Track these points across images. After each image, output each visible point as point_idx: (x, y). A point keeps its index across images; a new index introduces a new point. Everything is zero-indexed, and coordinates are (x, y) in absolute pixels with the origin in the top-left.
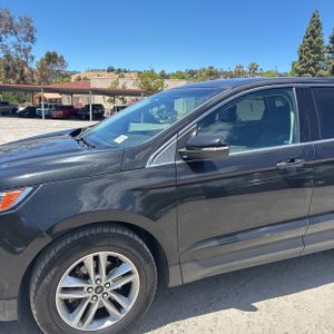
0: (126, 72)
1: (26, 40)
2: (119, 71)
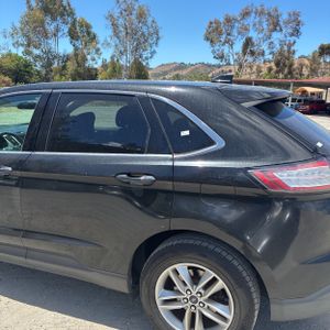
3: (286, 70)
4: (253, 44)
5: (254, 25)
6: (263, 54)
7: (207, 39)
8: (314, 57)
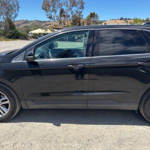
0: (129, 19)
1: (80, 8)
2: (126, 19)
3: (78, 24)
4: (64, 12)
5: (64, 3)
6: (69, 16)
7: (44, 9)
8: (88, 18)
